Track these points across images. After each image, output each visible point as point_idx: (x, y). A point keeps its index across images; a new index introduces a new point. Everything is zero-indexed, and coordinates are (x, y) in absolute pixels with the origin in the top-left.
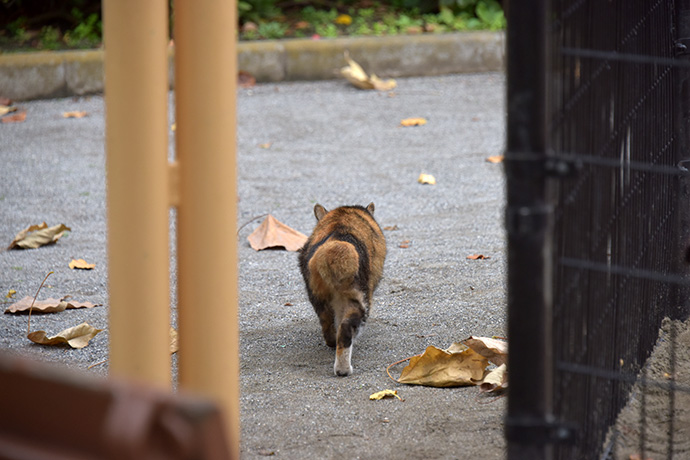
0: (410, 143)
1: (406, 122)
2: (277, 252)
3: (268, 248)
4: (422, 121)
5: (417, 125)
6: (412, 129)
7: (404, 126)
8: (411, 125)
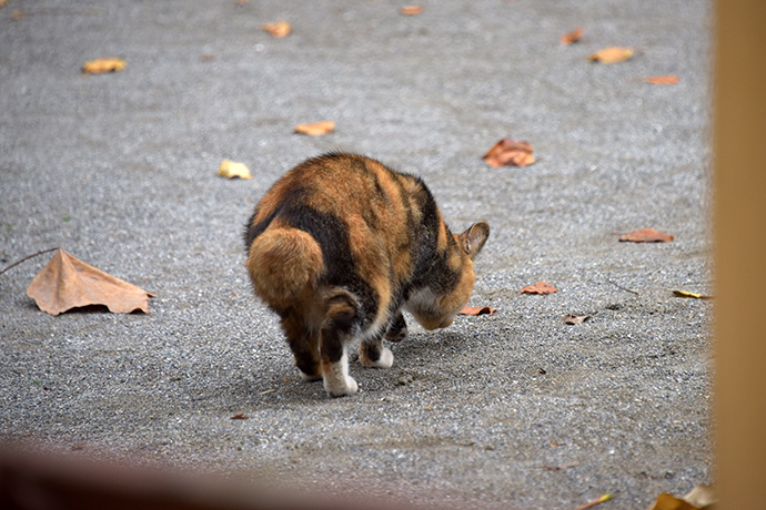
0: (130, 106)
1: (95, 66)
2: (97, 316)
3: (75, 310)
4: (120, 64)
5: (113, 70)
6: (105, 77)
7: (92, 73)
8: (102, 71)
